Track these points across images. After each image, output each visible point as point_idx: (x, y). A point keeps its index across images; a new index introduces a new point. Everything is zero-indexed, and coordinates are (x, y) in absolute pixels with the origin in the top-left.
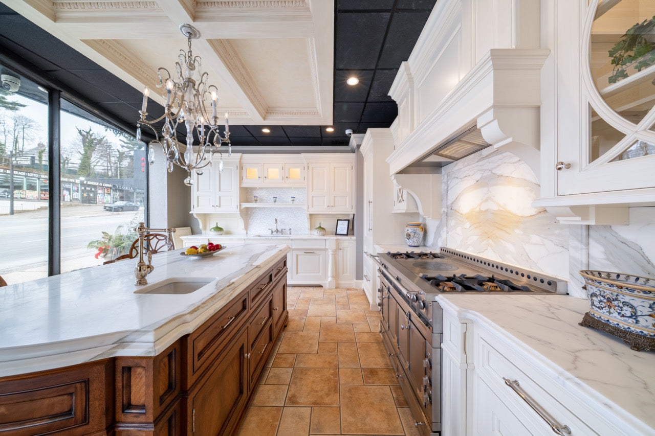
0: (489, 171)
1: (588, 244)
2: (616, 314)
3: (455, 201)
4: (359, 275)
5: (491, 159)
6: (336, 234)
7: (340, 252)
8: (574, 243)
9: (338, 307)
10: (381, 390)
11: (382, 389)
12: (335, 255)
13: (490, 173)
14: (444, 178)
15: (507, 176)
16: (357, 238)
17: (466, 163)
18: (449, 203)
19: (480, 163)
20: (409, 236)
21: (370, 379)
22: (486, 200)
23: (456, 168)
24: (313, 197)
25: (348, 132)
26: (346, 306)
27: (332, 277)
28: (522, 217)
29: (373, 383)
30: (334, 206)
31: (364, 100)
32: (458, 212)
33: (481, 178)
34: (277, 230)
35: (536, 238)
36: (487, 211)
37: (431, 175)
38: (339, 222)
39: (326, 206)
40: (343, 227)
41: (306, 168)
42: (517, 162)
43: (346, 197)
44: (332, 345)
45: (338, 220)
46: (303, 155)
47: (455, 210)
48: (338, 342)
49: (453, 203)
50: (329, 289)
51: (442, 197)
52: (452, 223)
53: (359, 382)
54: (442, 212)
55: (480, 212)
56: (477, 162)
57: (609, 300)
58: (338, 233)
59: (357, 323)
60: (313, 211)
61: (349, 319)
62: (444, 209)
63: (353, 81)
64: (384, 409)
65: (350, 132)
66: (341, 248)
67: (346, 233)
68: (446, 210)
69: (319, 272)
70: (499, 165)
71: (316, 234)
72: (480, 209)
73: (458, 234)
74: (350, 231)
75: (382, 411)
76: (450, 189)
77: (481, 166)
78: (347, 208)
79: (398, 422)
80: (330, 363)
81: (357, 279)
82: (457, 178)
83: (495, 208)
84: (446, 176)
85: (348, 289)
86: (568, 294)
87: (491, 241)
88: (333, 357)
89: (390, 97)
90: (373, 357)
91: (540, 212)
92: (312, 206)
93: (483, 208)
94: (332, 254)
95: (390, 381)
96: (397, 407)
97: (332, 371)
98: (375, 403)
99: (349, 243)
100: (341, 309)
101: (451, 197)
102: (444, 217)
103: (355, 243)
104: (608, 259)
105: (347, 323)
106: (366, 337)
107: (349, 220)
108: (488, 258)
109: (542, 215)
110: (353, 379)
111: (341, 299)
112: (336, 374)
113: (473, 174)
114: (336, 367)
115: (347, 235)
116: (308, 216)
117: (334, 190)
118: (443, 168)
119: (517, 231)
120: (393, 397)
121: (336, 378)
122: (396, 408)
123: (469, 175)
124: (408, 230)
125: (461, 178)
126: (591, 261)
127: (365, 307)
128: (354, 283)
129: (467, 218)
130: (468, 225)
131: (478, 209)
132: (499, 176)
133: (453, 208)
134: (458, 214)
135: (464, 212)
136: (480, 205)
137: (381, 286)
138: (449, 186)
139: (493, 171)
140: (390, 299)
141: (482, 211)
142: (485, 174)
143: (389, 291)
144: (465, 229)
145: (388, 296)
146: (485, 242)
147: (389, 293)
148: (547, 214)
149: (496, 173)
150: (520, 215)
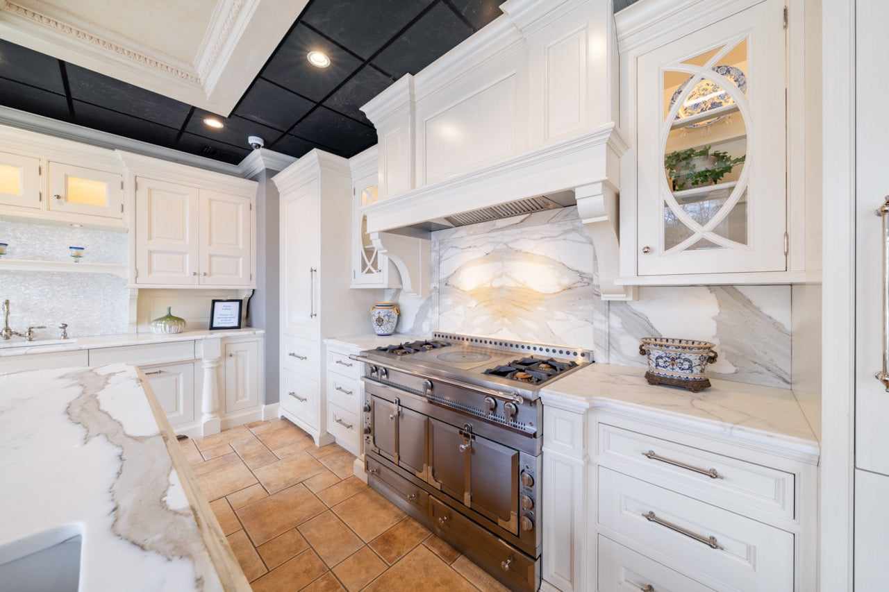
0: (505, 244)
1: (609, 317)
2: (678, 369)
3: (452, 275)
4: (271, 394)
5: (507, 232)
6: (212, 328)
7: (230, 361)
8: (599, 316)
9: (250, 464)
10: (416, 558)
11: (416, 554)
12: (218, 367)
13: (505, 247)
14: (434, 246)
15: (527, 253)
16: (267, 331)
17: (472, 232)
18: (442, 277)
19: (491, 234)
20: (380, 321)
21: (391, 553)
22: (500, 276)
23: (456, 235)
24: (150, 252)
25: (253, 140)
26: (267, 456)
27: (214, 412)
28: (545, 294)
29: (399, 554)
30: (210, 275)
31: (318, 100)
32: (458, 288)
33: (492, 251)
34: (7, 329)
35: (560, 315)
36: (501, 288)
37: (420, 239)
38: (216, 304)
39: (188, 273)
40: (227, 314)
41: (129, 186)
42: (537, 239)
43: (238, 257)
44: (290, 538)
45: (214, 302)
46: (118, 153)
47: (454, 286)
48: (296, 527)
49: (449, 277)
50: (206, 438)
51: (432, 270)
52: (448, 301)
53: (378, 567)
54: (432, 287)
55: (492, 289)
56: (488, 232)
57: (673, 359)
58: (215, 325)
59: (309, 476)
60: (146, 282)
61: (290, 475)
62: (435, 284)
63: (319, 59)
64: (437, 580)
65: (259, 143)
66: (233, 353)
67: (236, 324)
68: (438, 286)
69: (177, 409)
70: (517, 240)
71: (159, 332)
72: (491, 285)
73: (458, 315)
74: (246, 319)
75: (439, 585)
76: (445, 260)
77: (492, 237)
78: (241, 279)
79: (465, 583)
80: (307, 572)
81: (267, 403)
82: (456, 247)
83: (512, 284)
84: (437, 243)
85: (251, 426)
86: (594, 362)
87: (506, 320)
88: (306, 557)
89: (363, 114)
90: (372, 517)
91: (564, 290)
92: (150, 272)
93: (497, 284)
94: (212, 368)
95: (417, 537)
96: (449, 566)
97: (323, 584)
98: (423, 581)
99: (250, 343)
100: (262, 466)
101: (445, 269)
102: (435, 295)
103: (261, 341)
104: (624, 328)
105: (291, 485)
106: (338, 492)
107: (241, 301)
108: (503, 339)
109: (566, 292)
110: (368, 570)
111: (248, 448)
112: (334, 583)
113: (481, 246)
114: (326, 571)
115: (239, 327)
116: (136, 293)
117: (210, 244)
118: (432, 233)
119: (539, 308)
120: (437, 555)
121: (339, 590)
122: (449, 568)
123: (476, 246)
124: (379, 313)
125: (462, 248)
126: (611, 331)
127: (304, 444)
128: (262, 412)
129: (472, 296)
130: (473, 303)
131: (488, 285)
132: (516, 251)
133: (449, 284)
134: (457, 290)
135: (467, 289)
136: (492, 280)
137: (370, 402)
138: (442, 257)
139: (510, 245)
140: (403, 417)
141: (494, 288)
142: (499, 247)
143: (399, 405)
144: (470, 308)
145: (399, 412)
146: (499, 322)
147: (400, 407)
148: (572, 292)
149: (513, 247)
150: (542, 292)
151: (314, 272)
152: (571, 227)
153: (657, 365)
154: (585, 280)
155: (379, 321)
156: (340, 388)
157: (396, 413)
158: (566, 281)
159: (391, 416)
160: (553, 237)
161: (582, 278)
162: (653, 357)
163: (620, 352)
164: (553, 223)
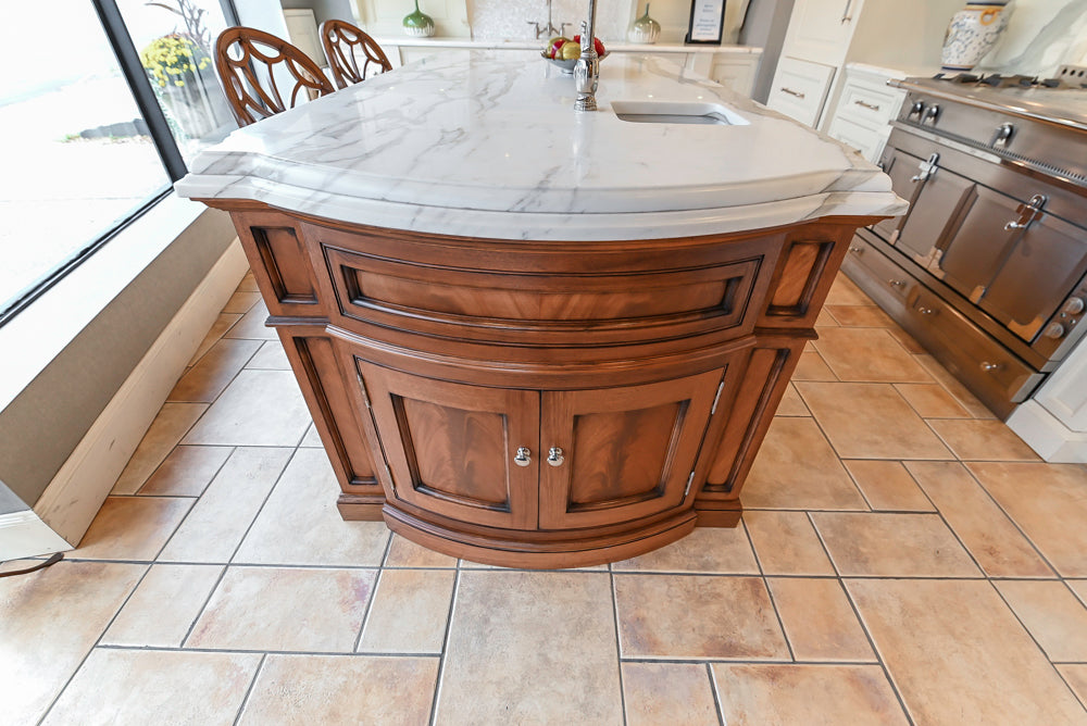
6: (691, 41)
11: (874, 332)
16: (765, 51)
21: (846, 320)
29: (855, 324)
34: (550, 24)
58: (694, 37)
64: (890, 355)
74: (738, 31)
75: (889, 358)
79: (920, 369)
95: (881, 322)
96: (909, 354)
98: (873, 348)
103: (755, 65)
115: (719, 42)
120: (898, 342)
137: (888, 160)
140: (933, 182)
143: (935, 164)
145: (929, 175)
147: (935, 168)
157: (924, 175)
159: (915, 178)
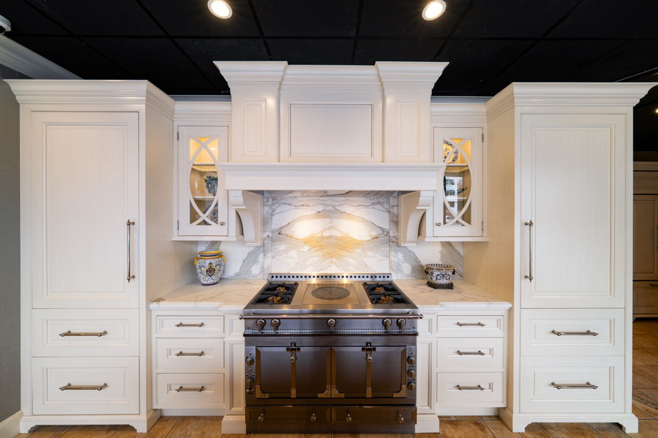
0: (333, 206)
1: (397, 254)
2: (445, 280)
3: (286, 226)
13: (333, 208)
14: (267, 202)
15: (349, 214)
17: (307, 195)
18: (274, 227)
19: (322, 198)
20: (212, 271)
22: (330, 228)
28: (361, 241)
32: (291, 237)
33: (323, 210)
35: (370, 254)
36: (330, 237)
37: (259, 196)
42: (357, 206)
47: (287, 235)
49: (282, 228)
51: (265, 222)
52: (282, 247)
54: (265, 236)
55: (323, 237)
57: (444, 275)
62: (269, 233)
68: (271, 235)
72: (322, 235)
73: (292, 258)
76: (278, 214)
77: (322, 200)
82: (289, 204)
83: (338, 234)
84: (270, 200)
87: (334, 259)
91: (373, 238)
93: (326, 234)
101: (277, 222)
102: (269, 243)
104: (404, 259)
108: (333, 272)
109: (374, 240)
113: (313, 206)
119: (357, 250)
123: (308, 206)
125: (295, 206)
129: (305, 243)
130: (306, 248)
131: (320, 235)
132: (342, 212)
133: (282, 233)
134: (292, 239)
135: (299, 237)
136: (322, 231)
137: (253, 354)
138: (274, 211)
139: (337, 208)
141: (324, 237)
142: (328, 208)
144: (303, 252)
146: (328, 261)
148: (377, 240)
149: (339, 209)
150: (360, 240)
151: (131, 225)
152: (377, 201)
153: (437, 279)
154: (385, 233)
155: (210, 272)
156: (181, 353)
158: (374, 234)
160: (366, 206)
161: (383, 232)
162: (435, 275)
163: (402, 272)
164: (367, 197)
